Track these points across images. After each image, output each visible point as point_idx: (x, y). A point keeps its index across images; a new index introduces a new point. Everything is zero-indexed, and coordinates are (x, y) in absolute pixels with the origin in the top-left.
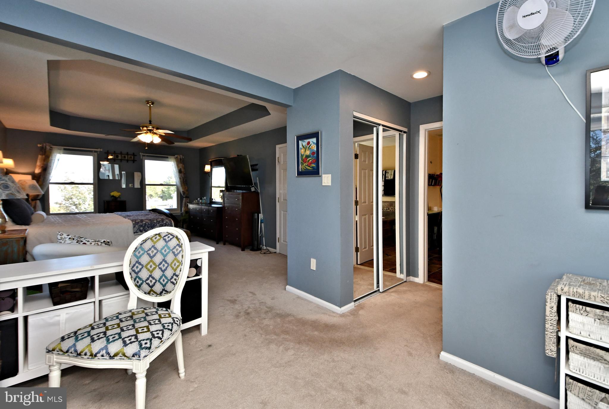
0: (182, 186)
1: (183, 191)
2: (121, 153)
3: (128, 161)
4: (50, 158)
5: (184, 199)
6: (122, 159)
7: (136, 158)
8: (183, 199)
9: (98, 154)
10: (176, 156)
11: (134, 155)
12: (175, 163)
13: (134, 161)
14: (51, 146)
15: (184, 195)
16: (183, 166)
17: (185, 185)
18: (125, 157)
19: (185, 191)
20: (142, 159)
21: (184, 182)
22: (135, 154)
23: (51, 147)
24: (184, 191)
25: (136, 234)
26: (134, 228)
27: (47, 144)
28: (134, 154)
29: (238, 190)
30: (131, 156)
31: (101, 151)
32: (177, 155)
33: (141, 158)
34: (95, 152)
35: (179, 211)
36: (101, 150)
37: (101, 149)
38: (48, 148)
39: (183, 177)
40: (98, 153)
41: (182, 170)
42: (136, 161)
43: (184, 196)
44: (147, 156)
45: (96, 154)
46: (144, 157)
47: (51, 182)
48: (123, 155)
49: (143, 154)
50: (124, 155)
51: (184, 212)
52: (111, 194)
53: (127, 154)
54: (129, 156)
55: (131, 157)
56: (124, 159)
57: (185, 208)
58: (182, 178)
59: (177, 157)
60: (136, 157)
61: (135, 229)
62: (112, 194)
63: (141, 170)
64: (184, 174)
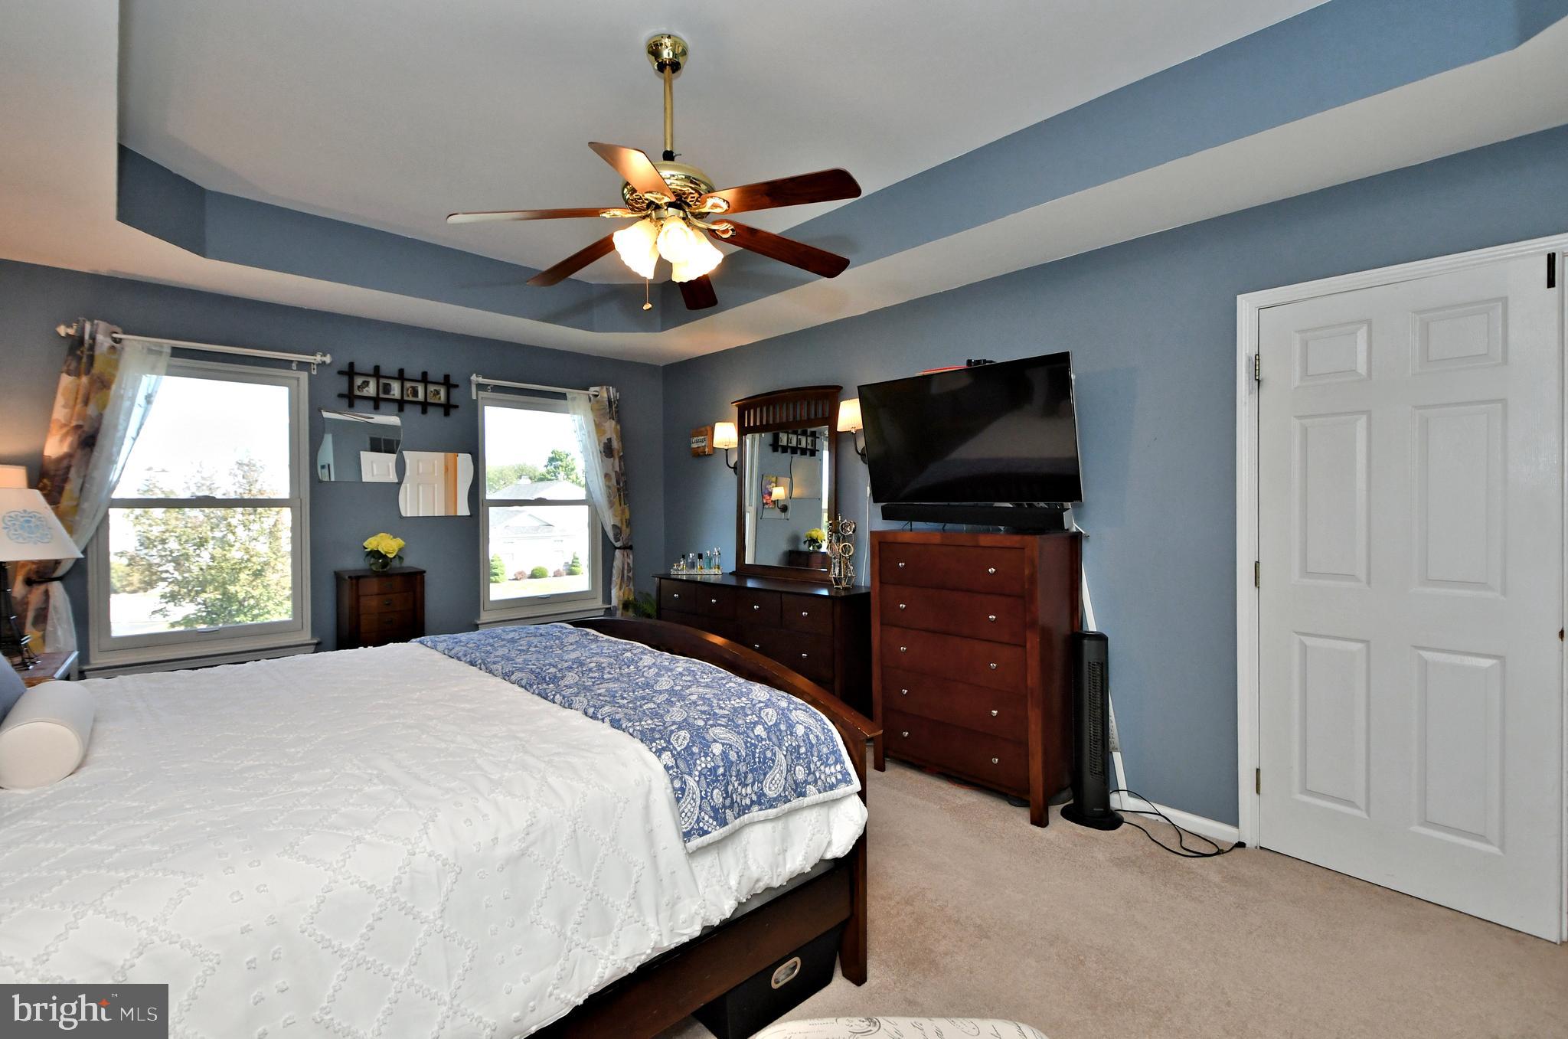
0: (611, 504)
1: (614, 526)
2: (401, 376)
3: (425, 406)
4: (114, 387)
5: (618, 552)
6: (406, 398)
7: (457, 396)
8: (614, 555)
9: (310, 376)
10: (593, 390)
11: (447, 382)
12: (591, 416)
13: (448, 408)
14: (115, 335)
15: (617, 540)
16: (619, 427)
17: (622, 503)
18: (415, 393)
19: (622, 524)
20: (476, 400)
21: (619, 490)
22: (453, 381)
23: (117, 341)
24: (619, 525)
25: (696, 842)
26: (678, 800)
27: (102, 325)
28: (447, 377)
29: (951, 522)
30: (437, 387)
31: (324, 362)
32: (597, 388)
33: (474, 397)
34: (303, 366)
35: (599, 603)
36: (328, 359)
37: (324, 355)
38: (103, 341)
39: (616, 472)
40: (314, 372)
41: (616, 444)
42: (456, 407)
43: (618, 544)
44: (497, 389)
45: (304, 376)
46: (482, 394)
47: (116, 495)
48: (408, 385)
49: (481, 380)
50: (414, 384)
51: (621, 606)
52: (365, 544)
53: (425, 379)
54: (432, 388)
55: (437, 393)
56: (411, 398)
57: (620, 589)
58: (613, 475)
59: (596, 396)
60: (454, 392)
61: (687, 805)
62: (371, 544)
63: (472, 443)
64: (620, 458)
